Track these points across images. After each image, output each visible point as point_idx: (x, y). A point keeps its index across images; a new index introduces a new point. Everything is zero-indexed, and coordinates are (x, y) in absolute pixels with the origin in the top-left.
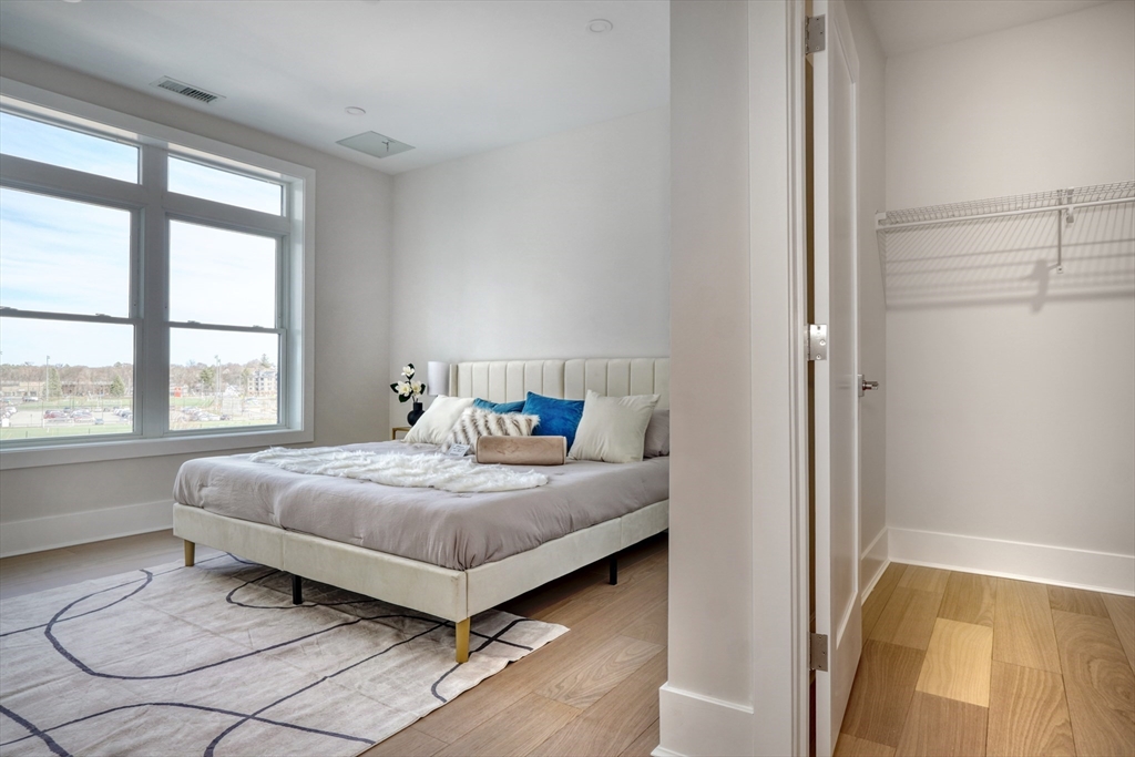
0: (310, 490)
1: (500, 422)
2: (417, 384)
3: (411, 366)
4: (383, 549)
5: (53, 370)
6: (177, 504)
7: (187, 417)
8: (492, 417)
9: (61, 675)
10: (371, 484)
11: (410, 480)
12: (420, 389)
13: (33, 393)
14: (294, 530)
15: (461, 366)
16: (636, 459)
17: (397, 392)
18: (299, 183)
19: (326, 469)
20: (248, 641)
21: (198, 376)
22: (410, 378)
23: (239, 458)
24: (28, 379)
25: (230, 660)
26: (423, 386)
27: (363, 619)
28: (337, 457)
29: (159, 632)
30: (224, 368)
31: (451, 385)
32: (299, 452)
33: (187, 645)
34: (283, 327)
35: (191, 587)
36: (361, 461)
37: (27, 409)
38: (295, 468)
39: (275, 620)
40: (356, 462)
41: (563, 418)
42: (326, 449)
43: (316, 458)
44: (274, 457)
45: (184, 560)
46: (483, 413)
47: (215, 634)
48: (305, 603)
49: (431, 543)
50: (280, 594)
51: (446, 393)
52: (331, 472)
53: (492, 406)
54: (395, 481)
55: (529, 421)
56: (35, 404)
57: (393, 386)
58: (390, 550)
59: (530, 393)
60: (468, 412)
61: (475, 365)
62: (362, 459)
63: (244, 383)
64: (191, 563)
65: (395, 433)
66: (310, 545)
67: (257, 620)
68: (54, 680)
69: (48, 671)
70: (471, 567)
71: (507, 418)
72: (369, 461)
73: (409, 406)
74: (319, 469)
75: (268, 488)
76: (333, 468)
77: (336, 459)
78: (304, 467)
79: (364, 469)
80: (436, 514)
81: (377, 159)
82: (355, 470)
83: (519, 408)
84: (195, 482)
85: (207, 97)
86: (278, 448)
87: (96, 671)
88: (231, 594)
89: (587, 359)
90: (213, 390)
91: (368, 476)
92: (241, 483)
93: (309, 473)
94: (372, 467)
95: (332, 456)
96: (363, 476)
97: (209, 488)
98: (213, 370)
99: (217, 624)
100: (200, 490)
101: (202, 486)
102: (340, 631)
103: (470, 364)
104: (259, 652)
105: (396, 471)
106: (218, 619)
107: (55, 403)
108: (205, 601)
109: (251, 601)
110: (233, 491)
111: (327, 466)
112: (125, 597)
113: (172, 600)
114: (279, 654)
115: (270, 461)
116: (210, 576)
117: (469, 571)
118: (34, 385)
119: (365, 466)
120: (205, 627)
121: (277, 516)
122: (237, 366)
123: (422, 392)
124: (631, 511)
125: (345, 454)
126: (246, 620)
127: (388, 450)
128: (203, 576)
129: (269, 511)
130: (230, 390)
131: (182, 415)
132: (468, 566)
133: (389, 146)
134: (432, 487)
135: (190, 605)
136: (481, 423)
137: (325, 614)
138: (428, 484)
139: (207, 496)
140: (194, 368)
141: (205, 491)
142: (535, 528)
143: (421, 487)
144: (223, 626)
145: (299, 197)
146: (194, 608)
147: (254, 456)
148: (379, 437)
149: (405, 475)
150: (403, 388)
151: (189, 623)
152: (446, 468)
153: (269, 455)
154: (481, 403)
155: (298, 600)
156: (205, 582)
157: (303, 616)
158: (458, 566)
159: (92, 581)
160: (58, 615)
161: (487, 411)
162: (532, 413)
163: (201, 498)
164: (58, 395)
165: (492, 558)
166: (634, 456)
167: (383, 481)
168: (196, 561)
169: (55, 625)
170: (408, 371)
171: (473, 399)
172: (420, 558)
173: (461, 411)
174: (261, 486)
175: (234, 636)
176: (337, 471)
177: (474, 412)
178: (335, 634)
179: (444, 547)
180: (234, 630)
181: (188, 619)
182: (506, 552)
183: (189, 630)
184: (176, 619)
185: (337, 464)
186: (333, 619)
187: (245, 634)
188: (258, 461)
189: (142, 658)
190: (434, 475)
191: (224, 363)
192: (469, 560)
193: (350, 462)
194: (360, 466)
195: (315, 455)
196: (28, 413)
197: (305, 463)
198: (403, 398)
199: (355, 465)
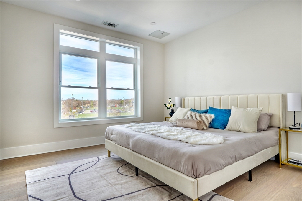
0: (140, 139)
1: (200, 117)
2: (172, 104)
3: (170, 99)
4: (164, 164)
5: (92, 101)
6: (106, 139)
7: (118, 112)
8: (197, 115)
9: (67, 195)
10: (160, 138)
11: (172, 137)
12: (173, 106)
13: (88, 106)
14: (135, 152)
15: (185, 98)
16: (254, 132)
17: (166, 106)
18: (139, 48)
19: (146, 131)
20: (121, 190)
21: (120, 102)
22: (170, 102)
23: (122, 126)
24: (87, 103)
25: (114, 198)
26: (174, 105)
27: (158, 185)
28: (149, 127)
29: (97, 182)
30: (125, 100)
31: (182, 105)
32: (138, 124)
33: (103, 189)
34: (135, 89)
35: (108, 165)
36: (156, 129)
37: (87, 110)
38: (137, 130)
39: (130, 181)
40: (155, 129)
41: (223, 116)
42: (146, 124)
43: (143, 127)
44: (131, 126)
45: (108, 155)
46: (194, 113)
47: (112, 185)
48: (140, 176)
49: (182, 165)
50: (132, 171)
51: (181, 107)
52: (147, 132)
53: (197, 111)
54: (168, 137)
55: (211, 117)
56: (88, 109)
57: (165, 105)
58: (167, 165)
59: (210, 107)
60: (189, 113)
61: (190, 98)
62: (156, 128)
63: (130, 104)
64: (109, 156)
65: (166, 119)
66: (140, 158)
67: (124, 181)
68: (65, 197)
69: (65, 193)
70: (199, 177)
71: (203, 115)
72: (158, 129)
73: (170, 111)
74: (144, 131)
75: (128, 137)
76: (148, 131)
77: (149, 128)
78: (139, 130)
79: (157, 132)
80: (184, 154)
81: (160, 39)
82: (154, 132)
83: (206, 112)
84: (110, 133)
85: (114, 26)
86: (133, 123)
87: (77, 195)
88: (118, 169)
89: (230, 95)
90: (123, 106)
91: (159, 135)
92: (121, 135)
93: (141, 132)
94: (159, 131)
95: (147, 127)
96: (157, 135)
97: (113, 135)
98: (123, 100)
99: (113, 180)
100: (111, 136)
101: (112, 134)
102: (150, 190)
103: (188, 98)
104: (123, 195)
105: (167, 133)
106: (113, 178)
107: (92, 108)
108: (111, 171)
109: (124, 172)
110: (119, 137)
111: (146, 130)
112: (91, 167)
113: (102, 169)
114: (130, 198)
115: (130, 127)
116: (114, 161)
117: (198, 179)
118: (89, 105)
119: (157, 130)
120: (109, 182)
121: (131, 146)
122: (128, 100)
123: (173, 107)
124: (256, 153)
125: (151, 126)
126: (121, 180)
127: (164, 125)
128: (112, 161)
129: (129, 145)
130: (127, 106)
131: (116, 111)
132: (198, 177)
133: (163, 34)
134: (181, 140)
135: (107, 172)
136: (194, 117)
137: (145, 181)
138: (179, 139)
139: (113, 138)
140: (119, 100)
141: (112, 136)
142: (223, 161)
143: (177, 140)
144: (114, 182)
145: (139, 52)
146: (107, 173)
147: (126, 125)
148: (161, 120)
149: (171, 135)
150: (168, 105)
151: (105, 179)
152: (184, 133)
153: (130, 125)
154: (193, 110)
155: (137, 174)
156: (112, 163)
157: (138, 181)
158: (193, 176)
159: (85, 160)
160: (73, 171)
161: (196, 113)
162: (212, 114)
163: (111, 138)
164: (93, 107)
165: (206, 174)
166: (254, 130)
167: (163, 137)
168: (111, 156)
169: (72, 175)
170: (169, 100)
171: (190, 109)
172: (178, 170)
173: (186, 113)
174: (126, 136)
175: (117, 187)
176: (149, 132)
177: (191, 113)
178: (148, 191)
179: (188, 168)
180: (117, 184)
181: (105, 178)
182: (212, 171)
183: (105, 182)
184: (102, 177)
185: (149, 129)
186: (148, 184)
187: (120, 186)
188: (127, 127)
189: (89, 192)
190: (181, 136)
191: (125, 99)
192: (198, 174)
193: (153, 129)
194: (156, 130)
195: (143, 126)
196: (87, 111)
197: (140, 129)
198: (168, 108)
199: (155, 130)
